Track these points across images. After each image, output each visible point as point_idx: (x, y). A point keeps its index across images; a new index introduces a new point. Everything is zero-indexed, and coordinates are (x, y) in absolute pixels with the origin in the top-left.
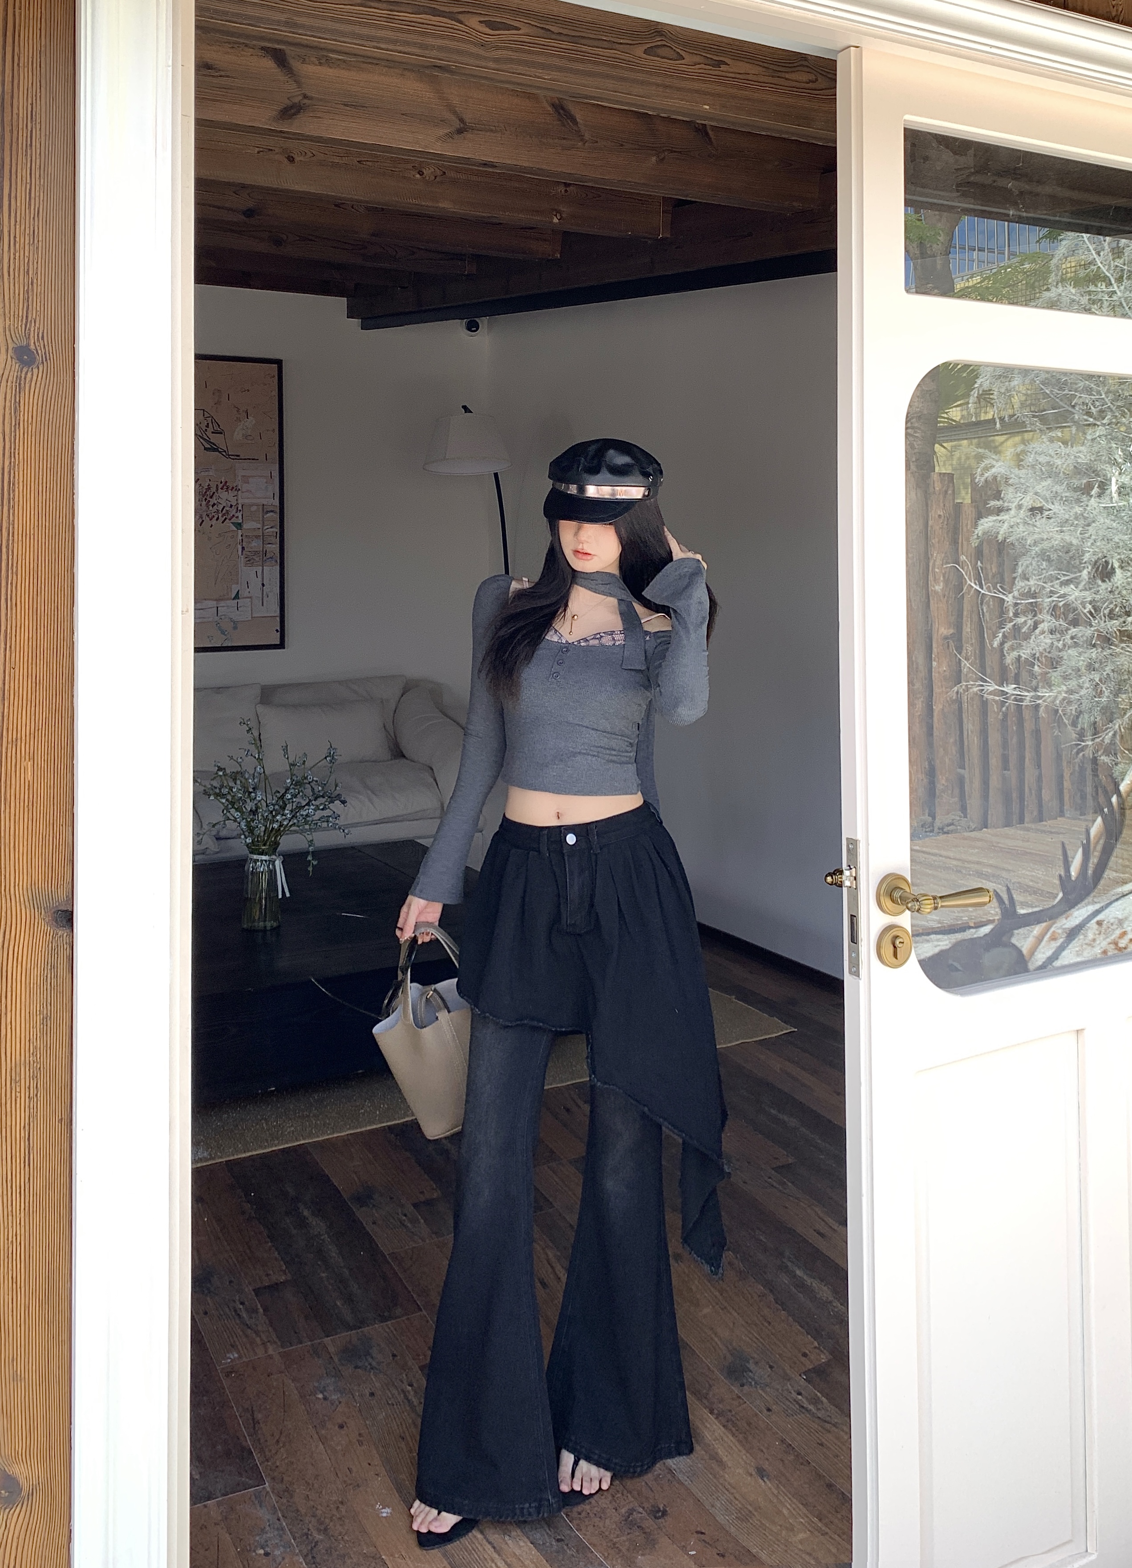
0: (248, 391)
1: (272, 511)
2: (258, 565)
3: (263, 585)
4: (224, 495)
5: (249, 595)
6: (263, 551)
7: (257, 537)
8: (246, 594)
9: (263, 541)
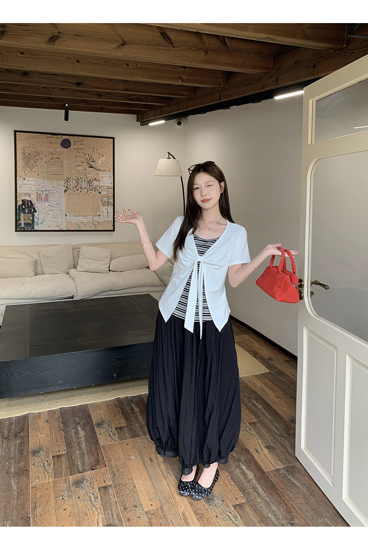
0: (103, 148)
1: (111, 188)
2: (106, 206)
3: (108, 213)
4: (95, 182)
6: (108, 201)
8: (102, 215)
9: (108, 198)
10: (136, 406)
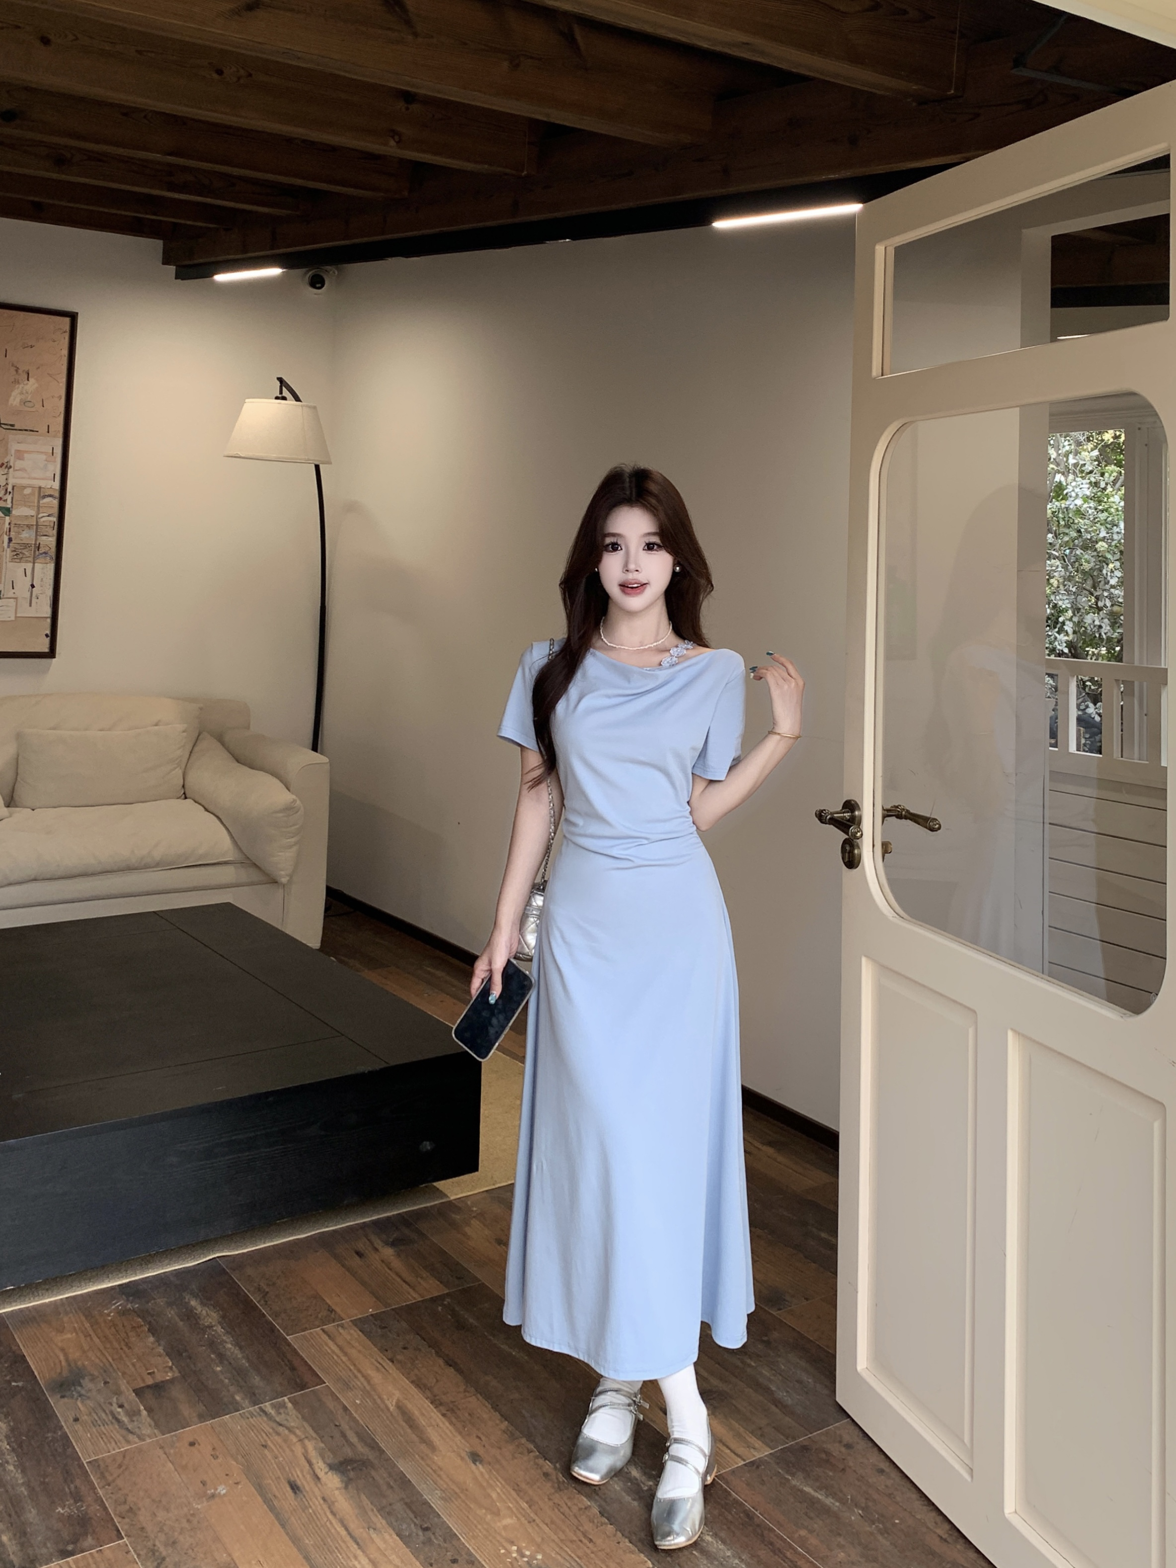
0: (32, 347)
1: (50, 496)
2: (27, 562)
3: (33, 586)
5: (13, 596)
6: (35, 544)
7: (29, 527)
8: (11, 594)
9: (37, 531)
10: (202, 1304)
